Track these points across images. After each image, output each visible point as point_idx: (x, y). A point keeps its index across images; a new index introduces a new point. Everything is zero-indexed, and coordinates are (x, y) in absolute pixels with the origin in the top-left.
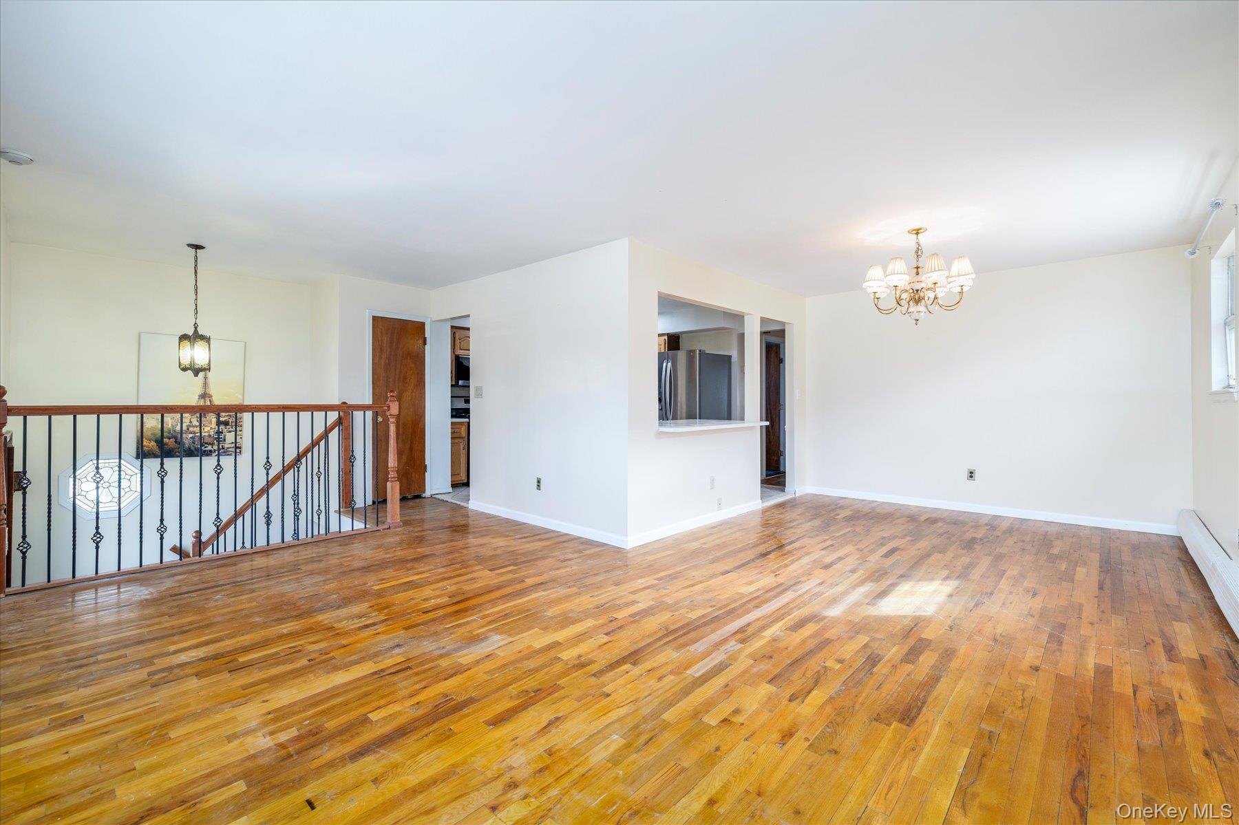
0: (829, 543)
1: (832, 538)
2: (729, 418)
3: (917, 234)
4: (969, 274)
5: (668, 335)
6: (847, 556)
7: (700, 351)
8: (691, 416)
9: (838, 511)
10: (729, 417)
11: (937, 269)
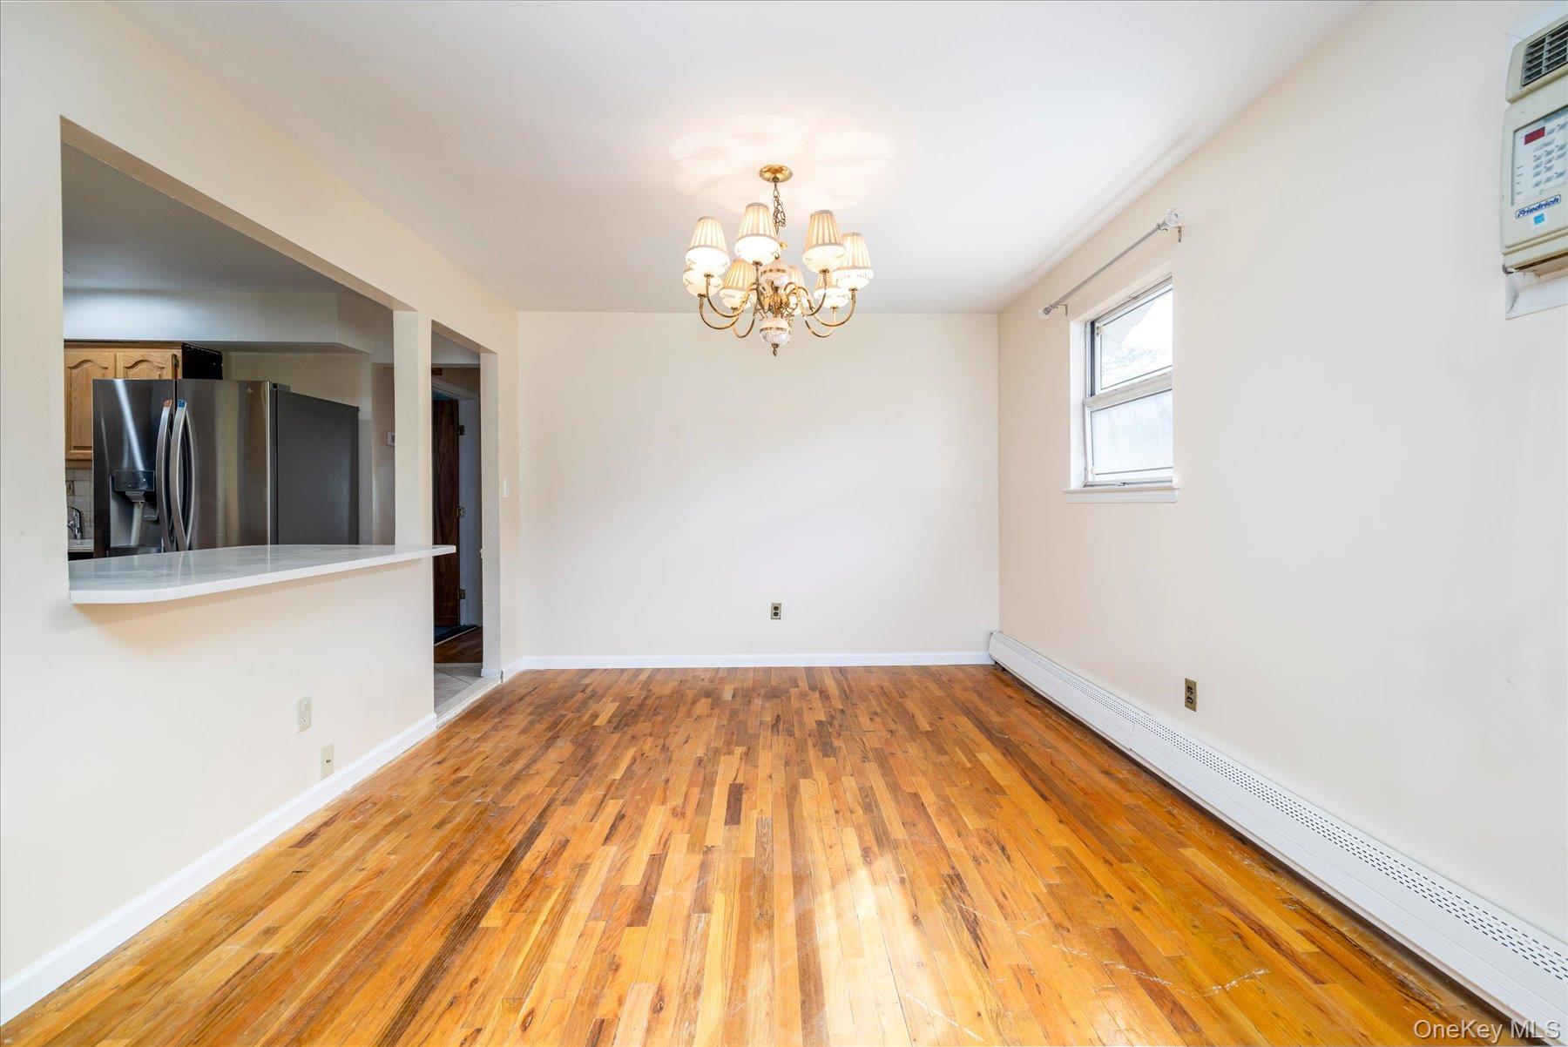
0: (612, 808)
1: (612, 791)
2: (353, 538)
3: (775, 180)
4: (864, 268)
5: (185, 347)
6: (665, 843)
7: (275, 386)
8: (251, 536)
9: (594, 707)
10: (352, 536)
11: (827, 241)
